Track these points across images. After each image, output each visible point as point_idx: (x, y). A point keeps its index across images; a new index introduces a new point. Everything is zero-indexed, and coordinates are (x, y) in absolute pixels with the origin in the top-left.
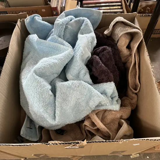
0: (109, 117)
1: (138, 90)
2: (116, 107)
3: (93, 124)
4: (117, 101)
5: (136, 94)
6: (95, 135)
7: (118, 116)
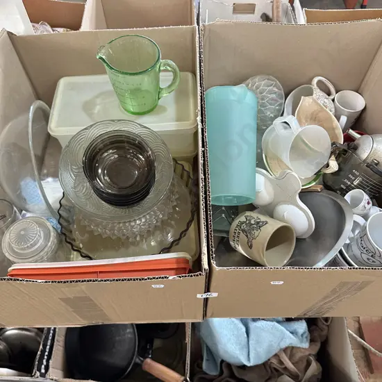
0: (298, 355)
1: (329, 323)
2: (306, 345)
3: (281, 363)
4: (306, 337)
5: (328, 326)
6: (283, 374)
7: (307, 353)
